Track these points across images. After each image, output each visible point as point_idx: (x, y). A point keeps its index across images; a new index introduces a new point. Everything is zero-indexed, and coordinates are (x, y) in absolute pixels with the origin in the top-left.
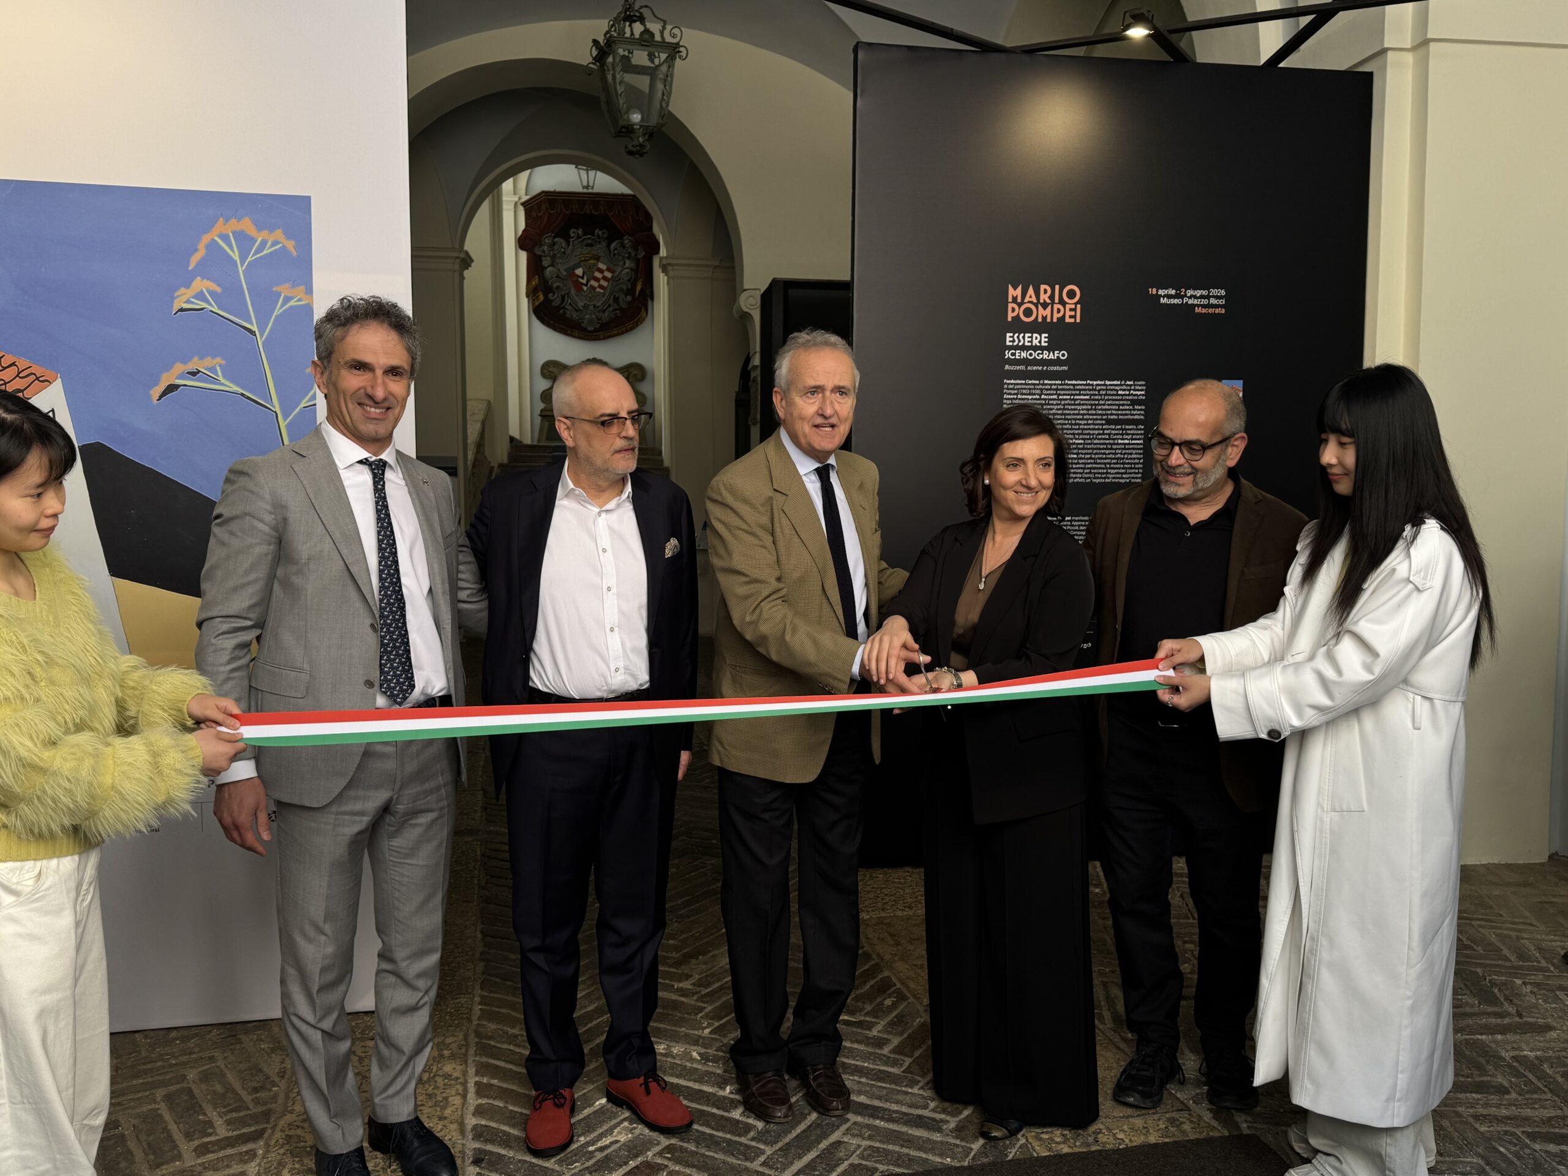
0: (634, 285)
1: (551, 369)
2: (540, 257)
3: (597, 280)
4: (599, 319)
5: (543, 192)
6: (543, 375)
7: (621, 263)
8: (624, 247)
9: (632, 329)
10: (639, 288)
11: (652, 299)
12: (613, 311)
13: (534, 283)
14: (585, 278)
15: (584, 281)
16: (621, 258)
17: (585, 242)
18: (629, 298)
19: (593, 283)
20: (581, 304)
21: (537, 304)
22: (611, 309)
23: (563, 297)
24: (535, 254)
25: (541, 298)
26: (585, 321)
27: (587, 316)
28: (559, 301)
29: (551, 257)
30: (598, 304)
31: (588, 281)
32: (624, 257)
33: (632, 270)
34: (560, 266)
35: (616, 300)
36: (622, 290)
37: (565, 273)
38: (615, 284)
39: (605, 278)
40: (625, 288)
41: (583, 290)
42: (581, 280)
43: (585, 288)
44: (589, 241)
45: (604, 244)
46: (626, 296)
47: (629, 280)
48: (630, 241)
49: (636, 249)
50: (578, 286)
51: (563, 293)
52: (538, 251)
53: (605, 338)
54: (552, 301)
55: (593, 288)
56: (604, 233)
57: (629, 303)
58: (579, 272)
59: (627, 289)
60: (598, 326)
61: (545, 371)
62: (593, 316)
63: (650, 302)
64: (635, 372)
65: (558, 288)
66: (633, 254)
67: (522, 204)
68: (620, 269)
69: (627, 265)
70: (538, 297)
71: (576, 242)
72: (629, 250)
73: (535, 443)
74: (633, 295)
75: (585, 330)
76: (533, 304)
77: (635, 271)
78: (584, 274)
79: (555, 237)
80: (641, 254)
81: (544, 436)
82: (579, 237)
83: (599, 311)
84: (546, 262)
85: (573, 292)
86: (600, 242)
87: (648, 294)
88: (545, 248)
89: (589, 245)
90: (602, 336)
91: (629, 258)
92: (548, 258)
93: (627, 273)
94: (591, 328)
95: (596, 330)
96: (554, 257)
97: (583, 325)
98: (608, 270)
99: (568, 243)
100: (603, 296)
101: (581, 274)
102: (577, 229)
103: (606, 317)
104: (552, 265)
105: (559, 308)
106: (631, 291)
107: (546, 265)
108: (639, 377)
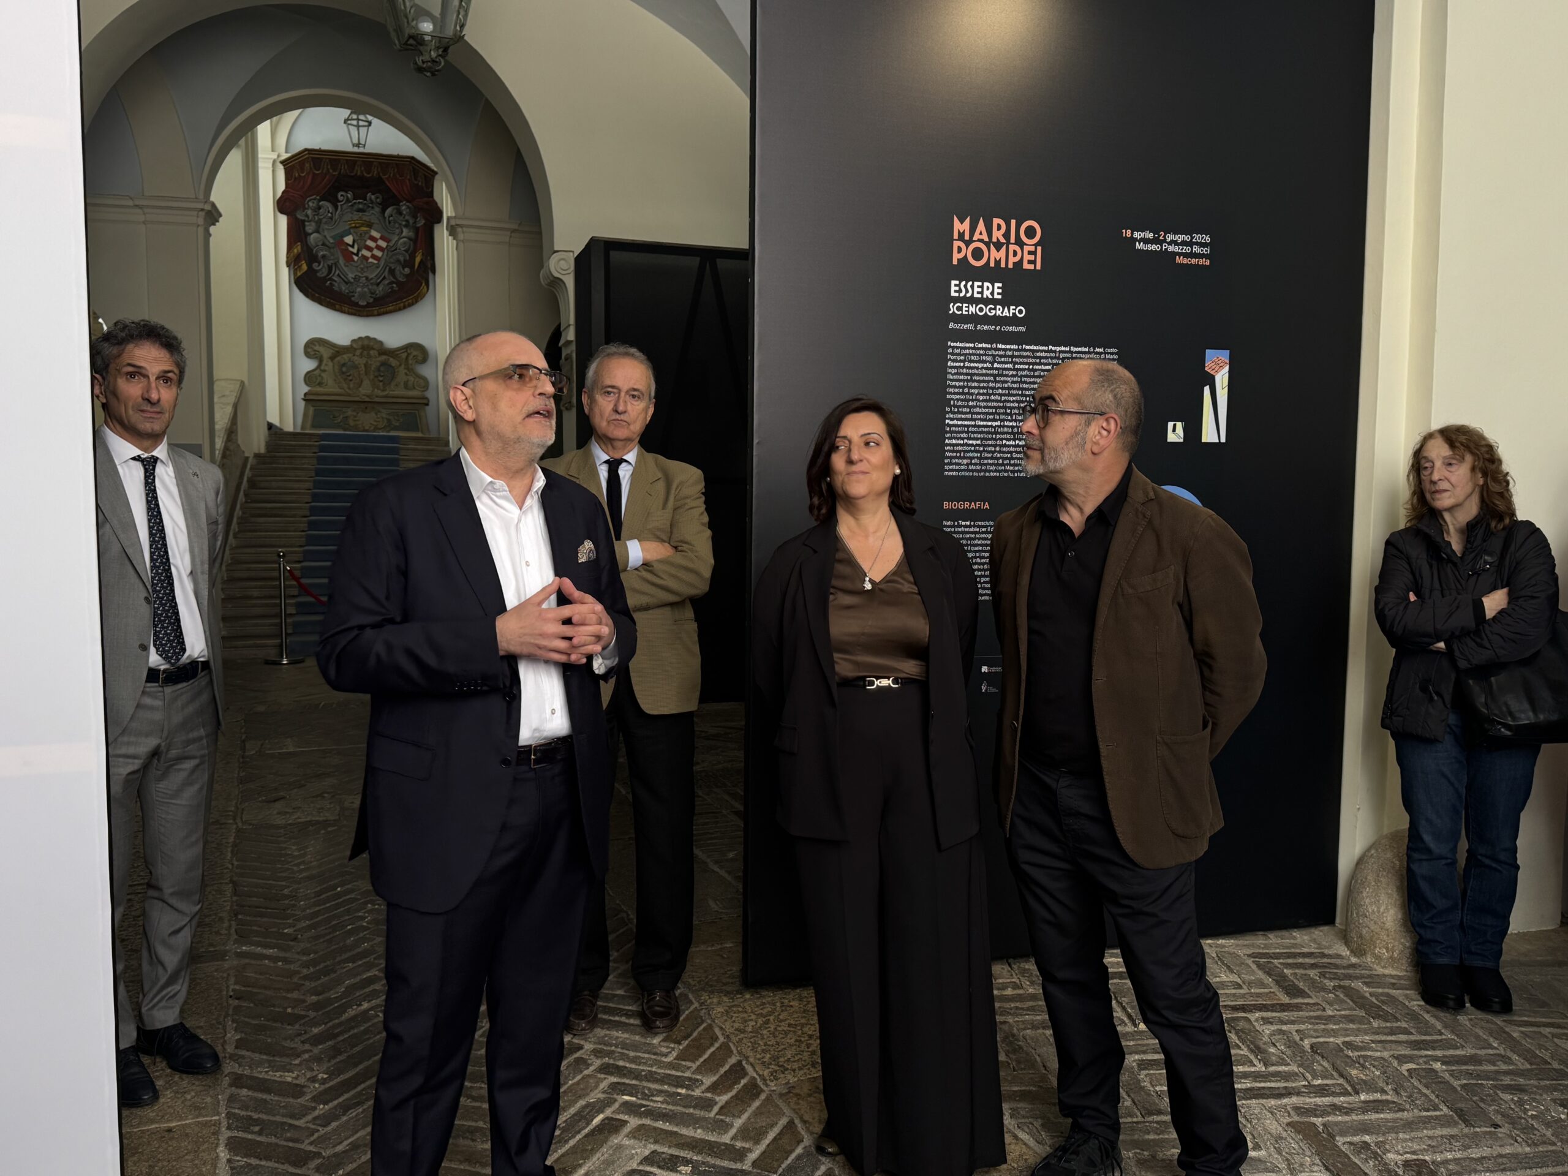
0: (413, 257)
1: (317, 348)
2: (303, 222)
3: (369, 249)
4: (372, 293)
5: (306, 150)
6: (307, 354)
7: (397, 231)
8: (400, 213)
9: (410, 305)
10: (418, 259)
11: (434, 272)
12: (389, 284)
13: (295, 251)
14: (356, 247)
15: (355, 250)
16: (397, 225)
17: (356, 207)
18: (407, 270)
19: (367, 253)
20: (351, 276)
21: (299, 274)
22: (386, 282)
23: (330, 268)
24: (296, 218)
25: (305, 267)
26: (356, 295)
27: (359, 289)
28: (325, 272)
29: (316, 222)
30: (370, 277)
31: (359, 250)
32: (400, 224)
33: (410, 239)
34: (326, 233)
35: (392, 272)
36: (398, 261)
37: (332, 241)
38: (390, 254)
39: (379, 248)
40: (402, 259)
41: (354, 261)
42: (351, 249)
43: (356, 258)
44: (361, 206)
45: (377, 209)
46: (403, 269)
47: (406, 251)
48: (408, 207)
49: (415, 217)
50: (348, 256)
51: (330, 263)
52: (300, 216)
53: (379, 314)
54: (317, 271)
55: (366, 258)
56: (377, 198)
57: (407, 276)
58: (349, 239)
59: (405, 261)
60: (371, 300)
61: (309, 350)
62: (366, 289)
63: (431, 275)
64: (415, 353)
65: (324, 256)
66: (411, 221)
67: (282, 162)
68: (396, 238)
69: (404, 234)
70: (300, 267)
71: (345, 206)
72: (407, 217)
73: (299, 430)
74: (412, 267)
75: (356, 305)
76: (295, 274)
77: (414, 241)
78: (354, 241)
79: (320, 201)
80: (421, 222)
81: (309, 423)
82: (348, 201)
83: (372, 284)
84: (310, 228)
85: (342, 262)
86: (373, 208)
87: (428, 267)
88: (309, 212)
89: (359, 210)
90: (376, 312)
91: (406, 226)
92: (313, 224)
93: (405, 243)
94: (363, 303)
95: (368, 305)
96: (319, 223)
97: (353, 299)
98: (382, 238)
99: (336, 209)
100: (378, 267)
101: (351, 243)
102: (346, 192)
103: (380, 290)
104: (317, 231)
105: (325, 279)
106: (409, 263)
107: (310, 231)
108: (420, 358)
